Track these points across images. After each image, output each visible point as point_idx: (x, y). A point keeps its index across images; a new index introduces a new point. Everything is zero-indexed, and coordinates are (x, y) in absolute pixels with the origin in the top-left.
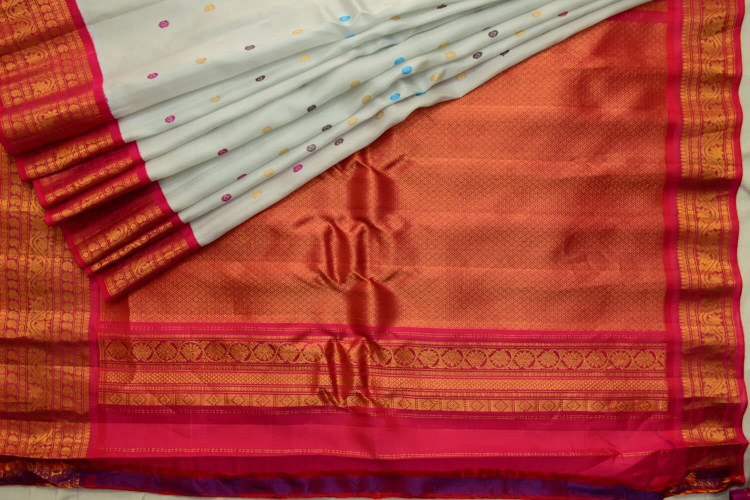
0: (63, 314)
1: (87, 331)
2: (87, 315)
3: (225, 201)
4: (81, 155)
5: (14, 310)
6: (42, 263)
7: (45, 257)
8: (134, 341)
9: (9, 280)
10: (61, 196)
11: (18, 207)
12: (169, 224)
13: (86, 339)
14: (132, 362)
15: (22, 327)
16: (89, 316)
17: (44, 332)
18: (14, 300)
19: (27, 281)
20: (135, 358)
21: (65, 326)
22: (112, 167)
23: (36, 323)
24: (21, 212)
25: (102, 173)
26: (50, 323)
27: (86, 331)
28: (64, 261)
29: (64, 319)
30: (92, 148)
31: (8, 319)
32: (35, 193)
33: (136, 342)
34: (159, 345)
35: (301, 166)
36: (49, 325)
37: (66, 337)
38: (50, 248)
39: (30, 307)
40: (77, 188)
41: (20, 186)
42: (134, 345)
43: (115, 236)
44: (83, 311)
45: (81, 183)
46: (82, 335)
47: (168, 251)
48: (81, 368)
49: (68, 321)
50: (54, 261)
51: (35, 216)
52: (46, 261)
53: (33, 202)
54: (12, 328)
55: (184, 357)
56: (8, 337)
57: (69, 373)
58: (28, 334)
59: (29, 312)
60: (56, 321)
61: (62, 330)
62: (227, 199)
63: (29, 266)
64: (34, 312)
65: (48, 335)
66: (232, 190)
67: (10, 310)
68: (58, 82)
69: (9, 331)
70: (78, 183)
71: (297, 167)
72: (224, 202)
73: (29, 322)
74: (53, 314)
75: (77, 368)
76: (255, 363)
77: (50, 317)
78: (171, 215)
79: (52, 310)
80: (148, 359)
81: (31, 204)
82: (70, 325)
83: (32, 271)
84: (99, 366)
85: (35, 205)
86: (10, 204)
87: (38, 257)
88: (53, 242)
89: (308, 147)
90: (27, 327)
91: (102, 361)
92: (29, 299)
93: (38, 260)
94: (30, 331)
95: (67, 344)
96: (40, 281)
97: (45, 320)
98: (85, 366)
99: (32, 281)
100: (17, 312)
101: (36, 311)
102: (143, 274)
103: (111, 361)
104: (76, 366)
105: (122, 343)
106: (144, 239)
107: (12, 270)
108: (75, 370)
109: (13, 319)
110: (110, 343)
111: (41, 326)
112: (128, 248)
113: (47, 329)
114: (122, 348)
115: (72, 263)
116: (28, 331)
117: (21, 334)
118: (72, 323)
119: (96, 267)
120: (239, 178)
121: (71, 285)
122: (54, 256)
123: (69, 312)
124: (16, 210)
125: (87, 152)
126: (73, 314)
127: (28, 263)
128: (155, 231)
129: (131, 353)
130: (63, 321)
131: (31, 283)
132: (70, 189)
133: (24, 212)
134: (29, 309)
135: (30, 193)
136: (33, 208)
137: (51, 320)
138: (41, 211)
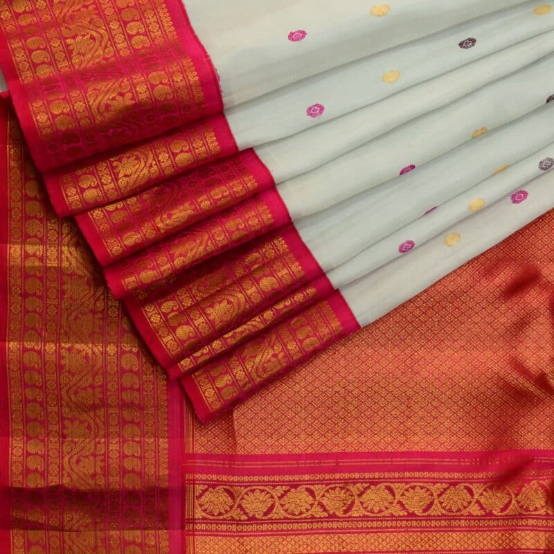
0: (124, 442)
1: (167, 472)
2: (164, 443)
3: (403, 252)
4: (163, 171)
5: (37, 437)
6: (86, 357)
7: (90, 346)
8: (246, 487)
9: (26, 386)
10: (136, 245)
11: (41, 259)
12: (311, 291)
13: (165, 485)
14: (240, 520)
15: (54, 469)
16: (166, 446)
17: (94, 476)
18: (36, 420)
19: (61, 389)
20: (246, 513)
21: (128, 464)
22: (220, 194)
23: (78, 461)
24: (47, 269)
25: (204, 203)
26: (103, 461)
27: (164, 472)
28: (123, 352)
29: (126, 453)
30: (183, 158)
31: (28, 454)
32: (68, 234)
33: (249, 489)
34: (286, 492)
35: (525, 194)
36: (103, 464)
37: (131, 483)
38: (97, 330)
39: (66, 432)
40: (162, 231)
41: (41, 220)
42: (246, 494)
43: (219, 311)
44: (156, 436)
45: (168, 222)
46: (158, 478)
47: (308, 337)
48: (153, 532)
49: (133, 455)
50: (106, 352)
51: (71, 275)
52: (93, 353)
53: (65, 249)
54: (36, 470)
55: (325, 510)
56: (32, 486)
57: (134, 543)
58: (66, 481)
59: (63, 442)
60: (114, 455)
61: (124, 472)
62: (407, 248)
63: (63, 362)
64: (72, 441)
65: (101, 482)
66: (415, 234)
67: (29, 438)
68: (113, 38)
69: (31, 476)
70: (162, 221)
71: (518, 196)
72: (401, 254)
73: (66, 460)
74: (107, 444)
75: (146, 532)
76: (438, 516)
77: (101, 450)
78: (316, 275)
79: (104, 436)
80: (266, 514)
81: (62, 252)
82: (136, 461)
83: (69, 372)
84: (183, 528)
85: (69, 256)
86: (25, 252)
87: (78, 346)
88: (102, 319)
89: (541, 162)
90: (63, 469)
91: (189, 519)
92: (63, 419)
93: (79, 352)
94: (69, 475)
95: (132, 494)
96: (85, 389)
97: (95, 455)
98: (159, 529)
99: (70, 389)
100: (42, 441)
101: (76, 440)
102: (265, 376)
103: (204, 518)
104: (145, 529)
105: (226, 491)
106: (268, 315)
107: (33, 368)
108: (144, 537)
109: (37, 454)
110: (204, 491)
111: (88, 467)
112: (242, 332)
113: (98, 470)
114: (224, 498)
115: (137, 354)
116: (66, 475)
117: (54, 481)
118: (140, 458)
119: (186, 363)
120: (427, 212)
121: (136, 394)
122: (105, 344)
123: (133, 441)
124: (37, 264)
125: (174, 165)
126: (139, 442)
127: (61, 357)
128: (288, 303)
129: (240, 506)
130: (125, 456)
131: (67, 392)
132: (147, 232)
133: (50, 267)
134: (64, 436)
135: (60, 233)
136: (67, 259)
137: (104, 455)
138: (80, 266)
